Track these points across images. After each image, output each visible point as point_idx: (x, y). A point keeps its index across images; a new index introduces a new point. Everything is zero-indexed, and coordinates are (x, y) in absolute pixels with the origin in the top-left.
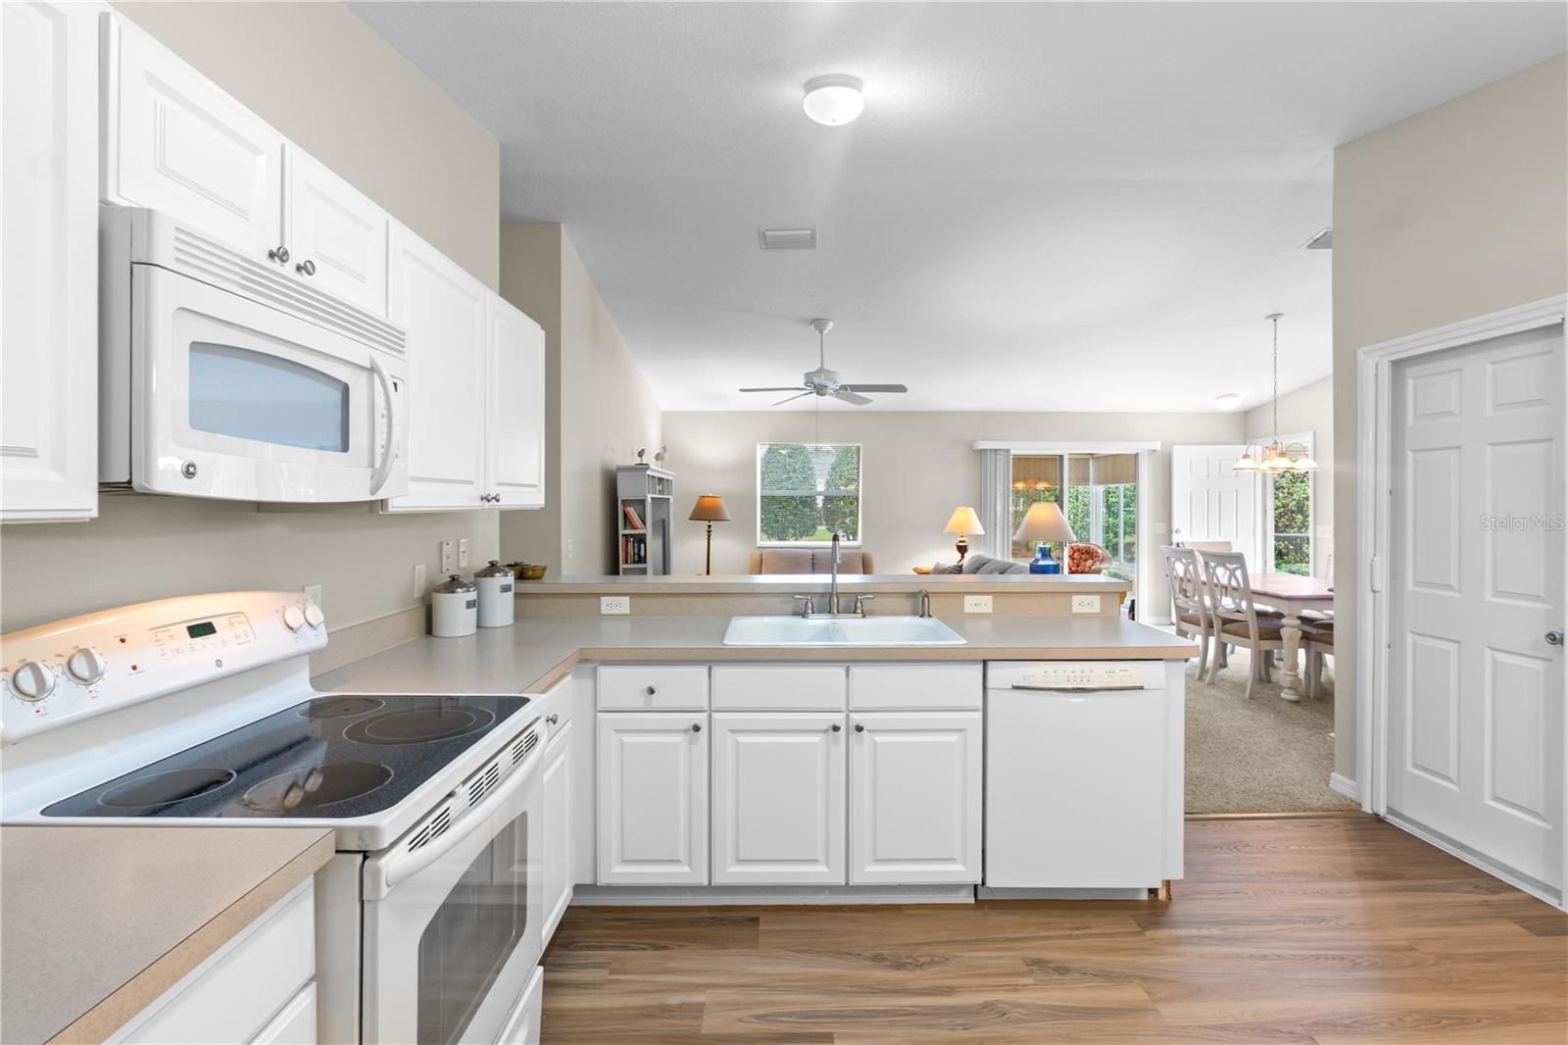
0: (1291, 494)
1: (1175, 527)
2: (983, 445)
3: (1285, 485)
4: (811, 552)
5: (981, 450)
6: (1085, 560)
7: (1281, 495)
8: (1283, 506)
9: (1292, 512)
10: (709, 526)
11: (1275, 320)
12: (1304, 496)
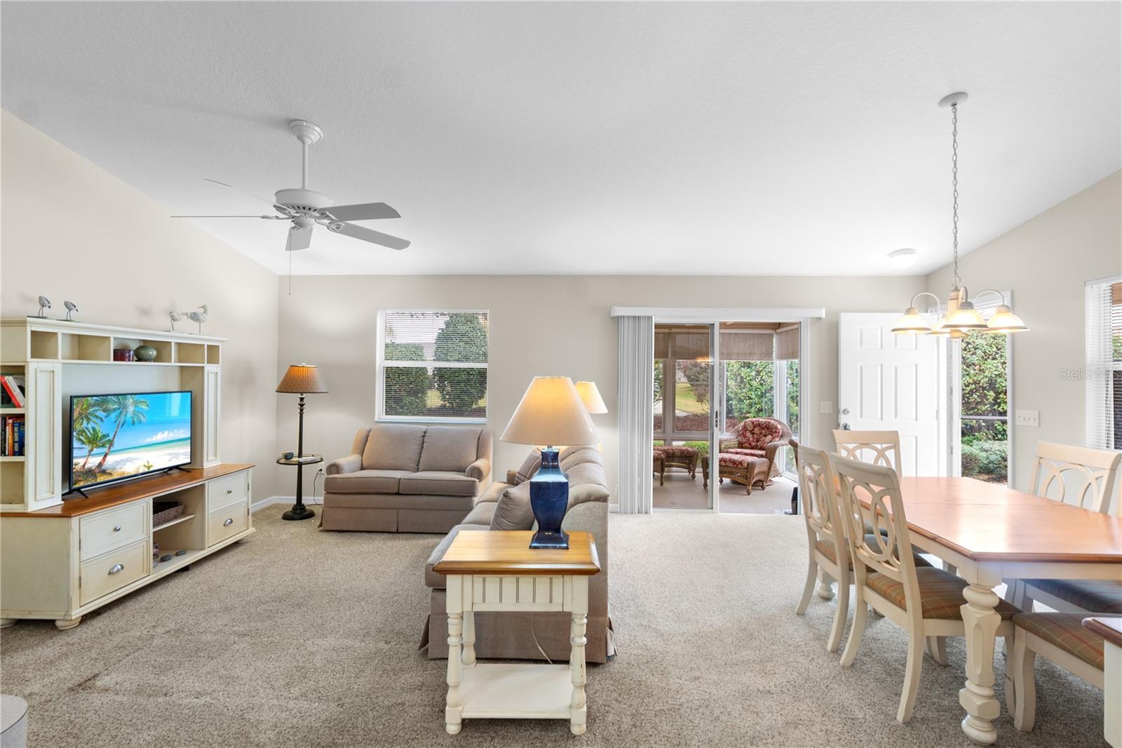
0: (983, 371)
1: (842, 406)
2: (619, 311)
3: (976, 362)
4: (424, 428)
5: (618, 317)
6: (765, 436)
7: (972, 372)
8: (975, 383)
9: (984, 389)
10: (302, 399)
11: (954, 105)
12: (996, 373)
